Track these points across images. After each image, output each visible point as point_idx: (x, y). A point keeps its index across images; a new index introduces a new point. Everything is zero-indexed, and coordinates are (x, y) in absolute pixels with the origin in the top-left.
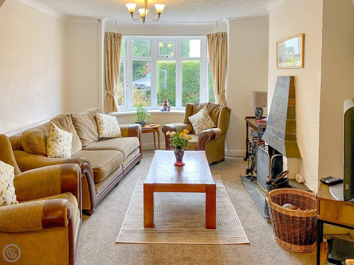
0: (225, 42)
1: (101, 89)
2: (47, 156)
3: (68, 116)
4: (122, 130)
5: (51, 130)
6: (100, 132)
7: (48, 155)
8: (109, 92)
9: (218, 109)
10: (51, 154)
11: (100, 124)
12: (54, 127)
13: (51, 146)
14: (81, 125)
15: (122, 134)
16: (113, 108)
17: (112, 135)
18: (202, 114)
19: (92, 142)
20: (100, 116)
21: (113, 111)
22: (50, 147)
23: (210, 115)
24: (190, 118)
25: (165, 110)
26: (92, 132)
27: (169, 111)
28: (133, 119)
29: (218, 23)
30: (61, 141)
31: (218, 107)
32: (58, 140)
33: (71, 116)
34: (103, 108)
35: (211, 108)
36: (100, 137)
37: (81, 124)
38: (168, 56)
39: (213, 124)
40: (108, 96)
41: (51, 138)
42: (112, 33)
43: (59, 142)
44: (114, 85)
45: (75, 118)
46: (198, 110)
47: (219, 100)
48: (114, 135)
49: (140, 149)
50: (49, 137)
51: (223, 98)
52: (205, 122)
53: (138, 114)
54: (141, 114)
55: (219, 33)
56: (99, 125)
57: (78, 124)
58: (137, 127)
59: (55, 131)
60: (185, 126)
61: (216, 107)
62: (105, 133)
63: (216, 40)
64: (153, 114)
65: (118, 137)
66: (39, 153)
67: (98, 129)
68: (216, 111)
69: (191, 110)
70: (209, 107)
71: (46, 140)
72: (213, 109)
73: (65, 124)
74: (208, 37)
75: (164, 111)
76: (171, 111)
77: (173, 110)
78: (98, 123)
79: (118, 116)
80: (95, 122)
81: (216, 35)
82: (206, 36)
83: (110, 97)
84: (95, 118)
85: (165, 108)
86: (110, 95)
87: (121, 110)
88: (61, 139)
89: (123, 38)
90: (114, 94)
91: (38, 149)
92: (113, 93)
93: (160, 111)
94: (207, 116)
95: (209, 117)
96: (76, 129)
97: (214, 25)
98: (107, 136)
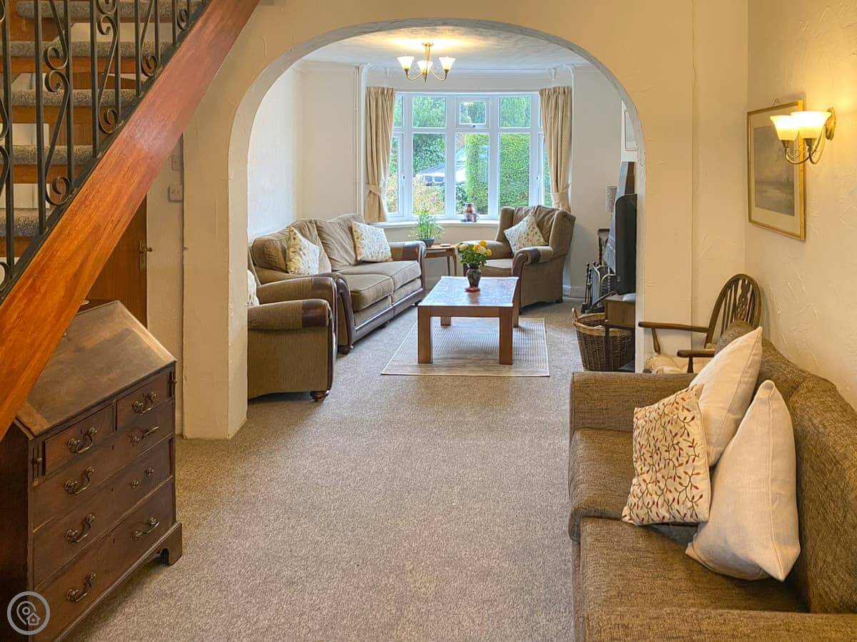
0: (568, 104)
1: (360, 183)
2: (288, 273)
3: (311, 222)
4: (393, 250)
5: (292, 239)
6: (357, 252)
7: (289, 271)
8: (372, 188)
9: (552, 216)
10: (293, 269)
11: (358, 238)
12: (295, 234)
13: (293, 260)
14: (329, 238)
15: (392, 257)
16: (379, 216)
17: (377, 257)
18: (525, 224)
19: (346, 266)
20: (359, 226)
21: (380, 221)
22: (291, 261)
23: (538, 226)
24: (507, 232)
25: (469, 220)
26: (346, 251)
27: (475, 221)
28: (411, 234)
29: (558, 71)
30: (304, 254)
31: (552, 213)
32: (301, 252)
33: (316, 223)
34: (362, 214)
35: (541, 216)
36: (359, 258)
37: (331, 237)
38: (474, 126)
39: (542, 240)
40: (372, 195)
41: (292, 250)
42: (379, 88)
43: (303, 256)
44: (381, 176)
45: (320, 227)
46: (520, 219)
47: (557, 202)
48: (380, 257)
49: (421, 279)
50: (289, 248)
51: (563, 197)
52: (530, 237)
53: (421, 225)
54: (425, 227)
55: (559, 88)
56: (356, 240)
57: (325, 236)
58: (417, 246)
59: (297, 240)
60: (498, 245)
61: (549, 212)
62: (365, 254)
63: (555, 98)
64: (446, 226)
65: (386, 261)
66: (277, 268)
67: (355, 247)
68: (548, 220)
69: (509, 219)
70: (537, 213)
71: (284, 252)
72: (544, 216)
73: (308, 234)
74: (542, 95)
75: (467, 223)
76: (478, 222)
77: (482, 220)
78: (355, 237)
79: (387, 230)
80: (350, 235)
81: (555, 92)
82: (538, 93)
83: (374, 197)
84: (351, 229)
85: (468, 216)
86: (374, 194)
87: (391, 219)
88: (305, 251)
89: (396, 95)
90: (380, 192)
91: (275, 262)
92: (380, 190)
93: (460, 222)
94: (534, 228)
95: (537, 229)
96: (322, 243)
97: (551, 74)
98: (370, 259)
